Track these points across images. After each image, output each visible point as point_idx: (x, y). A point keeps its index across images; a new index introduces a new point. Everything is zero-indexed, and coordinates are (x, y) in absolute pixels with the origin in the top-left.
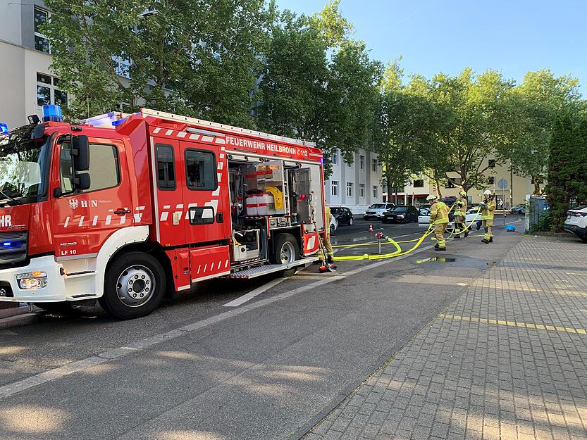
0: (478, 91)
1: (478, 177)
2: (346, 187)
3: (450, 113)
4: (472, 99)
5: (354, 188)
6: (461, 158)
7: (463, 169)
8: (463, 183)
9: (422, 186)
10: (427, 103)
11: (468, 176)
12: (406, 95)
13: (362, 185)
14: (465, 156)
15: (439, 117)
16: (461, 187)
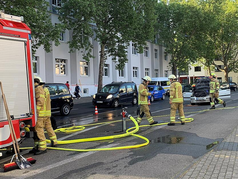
0: (233, 5)
1: (235, 64)
2: (145, 71)
3: (213, 19)
4: (229, 10)
5: (150, 72)
6: (223, 51)
7: (225, 58)
8: (225, 68)
9: (200, 70)
10: (197, 11)
11: (228, 64)
12: (183, 6)
13: (157, 70)
14: (226, 50)
15: (206, 21)
16: (224, 71)
